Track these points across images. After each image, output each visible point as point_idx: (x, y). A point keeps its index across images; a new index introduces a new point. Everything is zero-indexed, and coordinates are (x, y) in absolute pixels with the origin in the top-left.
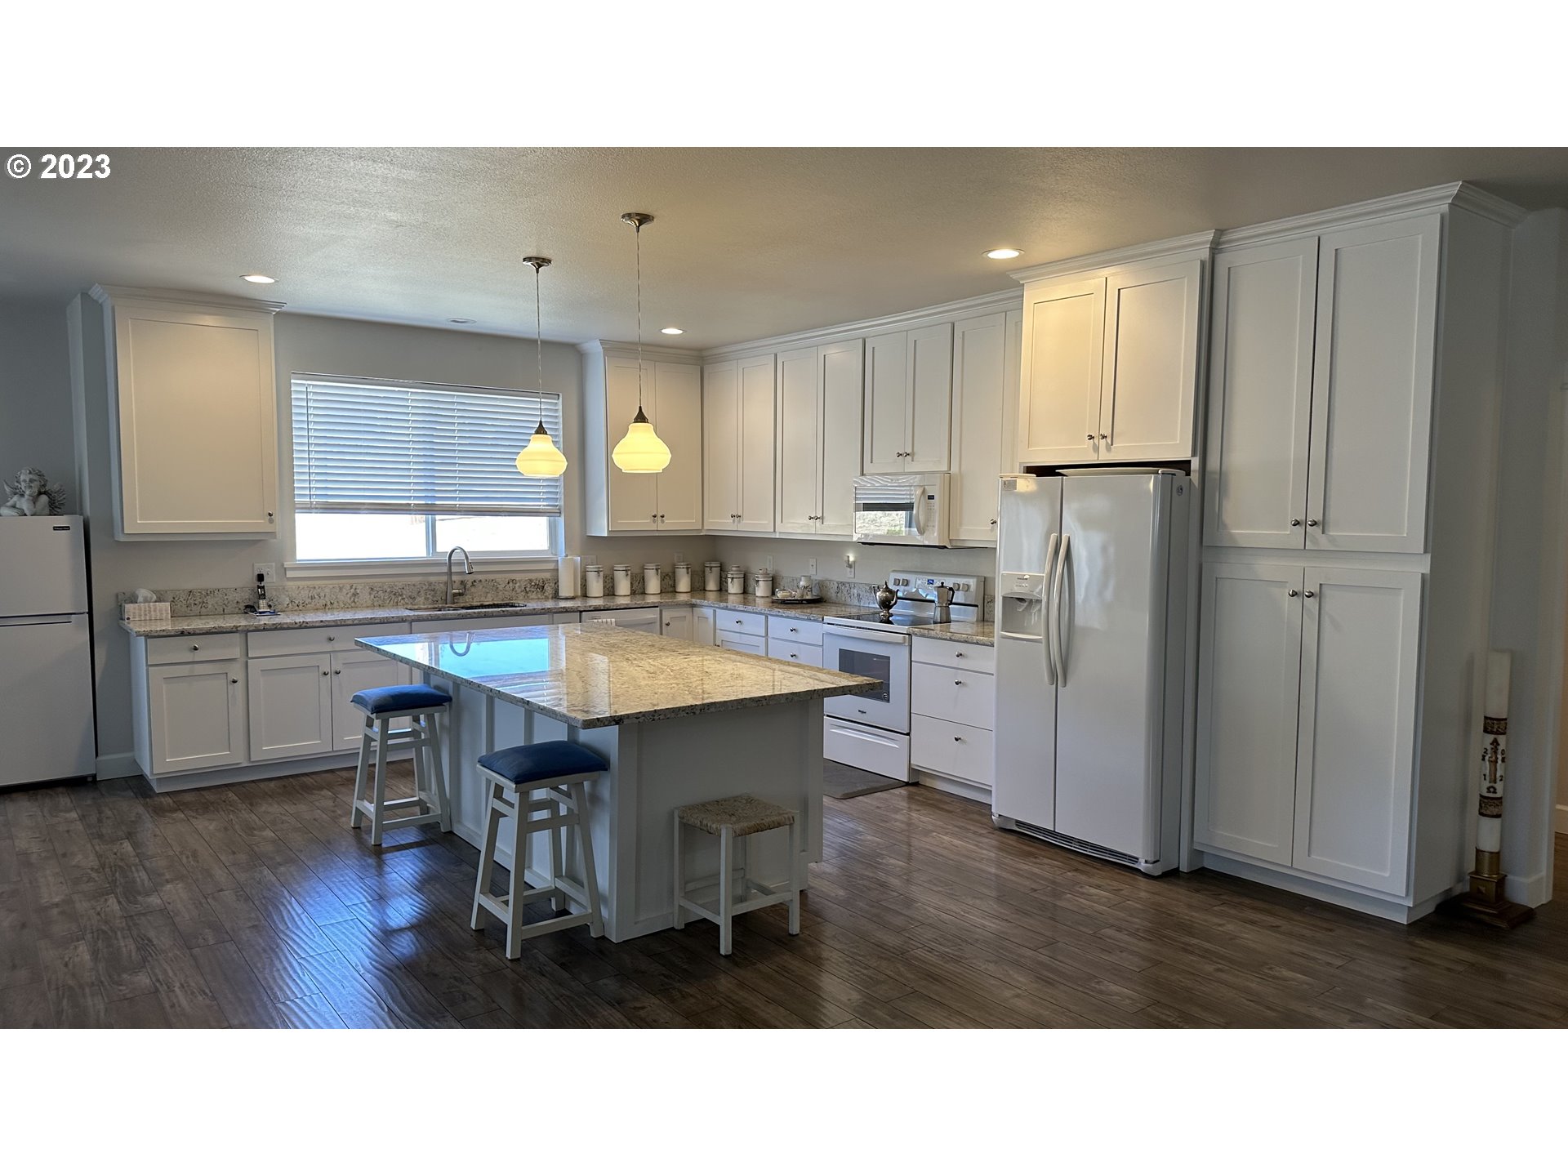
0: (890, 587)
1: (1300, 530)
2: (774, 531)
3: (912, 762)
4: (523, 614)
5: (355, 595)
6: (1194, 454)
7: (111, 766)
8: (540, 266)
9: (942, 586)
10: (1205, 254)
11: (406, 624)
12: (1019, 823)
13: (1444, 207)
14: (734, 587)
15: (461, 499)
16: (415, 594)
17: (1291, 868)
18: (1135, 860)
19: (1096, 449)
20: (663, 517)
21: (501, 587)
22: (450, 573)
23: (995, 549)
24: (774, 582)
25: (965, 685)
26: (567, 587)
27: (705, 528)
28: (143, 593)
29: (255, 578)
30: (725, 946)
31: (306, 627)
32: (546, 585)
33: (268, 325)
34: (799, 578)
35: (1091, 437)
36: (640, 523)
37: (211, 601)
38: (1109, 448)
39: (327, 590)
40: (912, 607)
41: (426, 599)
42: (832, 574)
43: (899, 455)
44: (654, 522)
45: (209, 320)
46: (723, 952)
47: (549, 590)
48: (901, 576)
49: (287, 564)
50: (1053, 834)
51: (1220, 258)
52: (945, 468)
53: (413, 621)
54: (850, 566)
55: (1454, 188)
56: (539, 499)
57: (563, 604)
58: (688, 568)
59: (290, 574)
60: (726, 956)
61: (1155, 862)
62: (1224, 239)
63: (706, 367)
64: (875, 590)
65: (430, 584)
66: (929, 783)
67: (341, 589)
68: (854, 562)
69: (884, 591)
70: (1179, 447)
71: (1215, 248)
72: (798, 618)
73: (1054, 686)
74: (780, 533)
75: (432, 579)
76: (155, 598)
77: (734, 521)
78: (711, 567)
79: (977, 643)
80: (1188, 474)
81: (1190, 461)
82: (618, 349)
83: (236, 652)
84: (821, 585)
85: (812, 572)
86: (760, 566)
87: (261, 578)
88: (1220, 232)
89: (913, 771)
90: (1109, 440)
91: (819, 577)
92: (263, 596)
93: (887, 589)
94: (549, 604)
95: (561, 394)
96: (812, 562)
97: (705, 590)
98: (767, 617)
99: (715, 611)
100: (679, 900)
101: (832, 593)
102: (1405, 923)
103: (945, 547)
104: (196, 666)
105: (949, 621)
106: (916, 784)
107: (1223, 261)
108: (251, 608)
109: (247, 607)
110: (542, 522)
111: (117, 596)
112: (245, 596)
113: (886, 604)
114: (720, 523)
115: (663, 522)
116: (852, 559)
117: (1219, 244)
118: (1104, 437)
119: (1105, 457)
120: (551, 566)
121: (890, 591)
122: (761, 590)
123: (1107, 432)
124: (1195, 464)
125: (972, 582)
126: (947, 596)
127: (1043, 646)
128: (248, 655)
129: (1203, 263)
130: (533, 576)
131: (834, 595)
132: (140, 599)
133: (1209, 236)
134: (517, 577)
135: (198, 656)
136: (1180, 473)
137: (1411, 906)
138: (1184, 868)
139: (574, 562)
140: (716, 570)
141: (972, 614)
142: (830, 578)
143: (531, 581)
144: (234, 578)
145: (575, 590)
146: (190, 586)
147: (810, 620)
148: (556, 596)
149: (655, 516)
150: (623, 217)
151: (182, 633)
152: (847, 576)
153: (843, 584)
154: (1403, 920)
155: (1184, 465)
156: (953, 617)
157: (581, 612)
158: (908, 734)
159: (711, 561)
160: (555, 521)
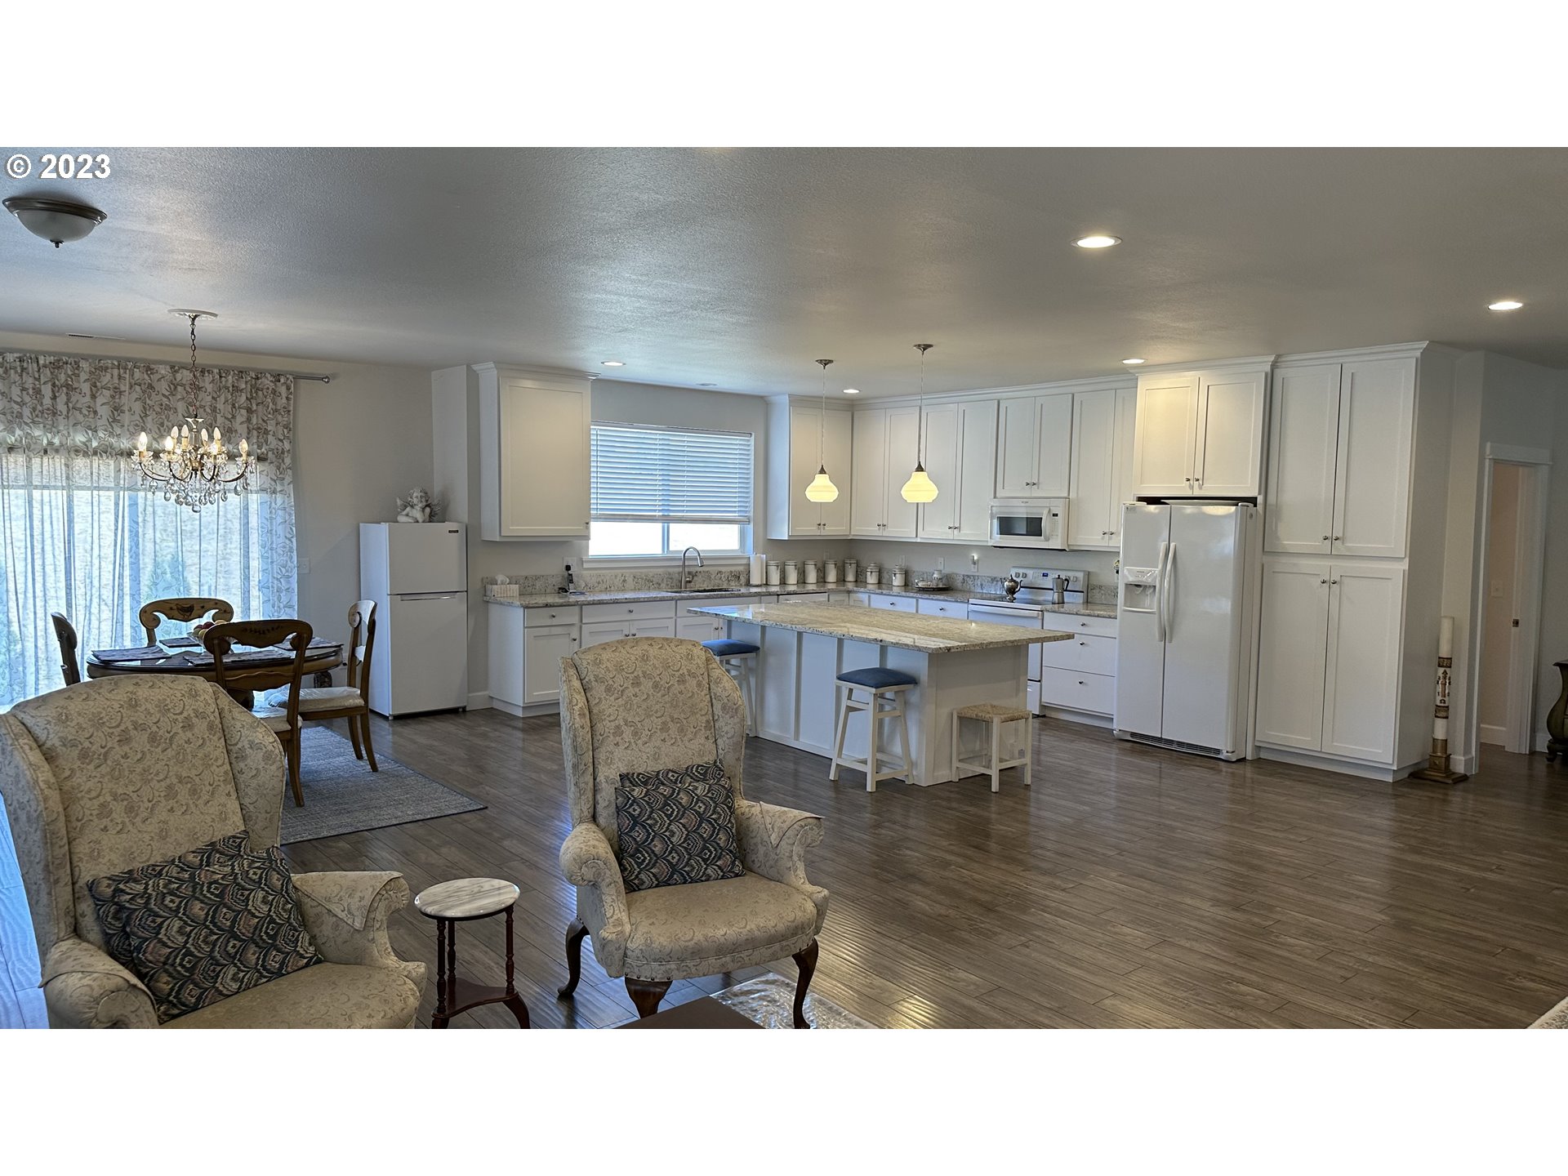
0: (1015, 578)
1: (1328, 542)
2: (917, 536)
3: (1043, 700)
4: (739, 596)
5: (624, 581)
6: (1259, 494)
7: (476, 701)
8: (826, 364)
9: (1059, 578)
10: (1268, 368)
11: (674, 602)
12: (1133, 734)
13: (1418, 354)
14: (872, 579)
15: (687, 511)
16: (660, 582)
17: (1321, 752)
18: (1218, 751)
19: (1192, 487)
20: (824, 525)
21: (713, 577)
22: (684, 566)
23: (1119, 553)
24: (907, 574)
25: (1087, 645)
26: (756, 579)
27: (852, 533)
28: (500, 578)
29: (564, 569)
30: (995, 787)
31: (617, 603)
32: (742, 576)
33: (587, 389)
34: (932, 570)
35: (1188, 480)
36: (809, 530)
37: (538, 584)
38: (1200, 487)
39: (608, 578)
40: (1030, 593)
41: (668, 585)
42: (958, 569)
43: (1028, 484)
44: (819, 529)
45: (529, 384)
46: (993, 790)
47: (743, 580)
48: (1021, 571)
49: (584, 558)
50: (1160, 740)
51: (1277, 371)
52: (1066, 495)
53: (679, 599)
54: (974, 563)
55: (1425, 344)
56: (735, 512)
57: (754, 590)
58: (835, 564)
59: (585, 566)
60: (996, 793)
61: (1233, 752)
62: (1279, 360)
63: (855, 413)
64: (1002, 580)
65: (670, 574)
66: (1054, 715)
67: (616, 576)
68: (978, 560)
69: (1009, 582)
70: (1249, 487)
71: (1274, 366)
72: (947, 601)
73: (1163, 642)
74: (921, 538)
75: (671, 570)
76: (508, 581)
77: (879, 529)
78: (851, 564)
79: (1098, 616)
80: (1255, 506)
81: (1256, 498)
82: (801, 402)
83: (575, 620)
84: (948, 577)
85: (941, 568)
86: (893, 563)
87: (568, 568)
88: (1278, 356)
89: (1043, 707)
90: (1201, 482)
91: (947, 571)
92: (571, 581)
93: (1012, 580)
94: (743, 590)
95: (753, 434)
96: (941, 560)
97: (844, 581)
98: (917, 600)
99: (869, 596)
100: (956, 764)
101: (958, 584)
102: (1391, 781)
103: (1065, 550)
104: (553, 628)
105: (1063, 603)
106: (1044, 716)
107: (1279, 373)
108: (564, 590)
109: (560, 589)
110: (735, 528)
111: (482, 579)
112: (557, 581)
113: (1012, 591)
114: (866, 529)
115: (824, 528)
116: (976, 558)
117: (1276, 362)
118: (1198, 480)
119: (1197, 493)
120: (745, 562)
121: (1014, 581)
122: (897, 581)
123: (1200, 477)
124: (1260, 500)
125: (1080, 575)
126: (1063, 585)
127: (1156, 616)
128: (581, 621)
129: (1266, 374)
130: (733, 569)
131: (959, 585)
132: (499, 582)
133: (1272, 358)
134: (723, 569)
135: (555, 621)
136: (1251, 505)
137: (1395, 769)
138: (1249, 757)
139: (762, 559)
140: (854, 566)
141: (1080, 598)
142: (955, 571)
143: (731, 572)
144: (551, 568)
145: (762, 580)
146: (524, 574)
147: (957, 602)
148: (748, 584)
149: (819, 525)
150: (915, 346)
151: (547, 606)
152: (972, 570)
153: (968, 576)
154: (1390, 779)
155: (1253, 500)
156: (1066, 600)
157: (778, 595)
158: (1039, 681)
159: (850, 559)
160: (744, 528)
